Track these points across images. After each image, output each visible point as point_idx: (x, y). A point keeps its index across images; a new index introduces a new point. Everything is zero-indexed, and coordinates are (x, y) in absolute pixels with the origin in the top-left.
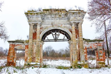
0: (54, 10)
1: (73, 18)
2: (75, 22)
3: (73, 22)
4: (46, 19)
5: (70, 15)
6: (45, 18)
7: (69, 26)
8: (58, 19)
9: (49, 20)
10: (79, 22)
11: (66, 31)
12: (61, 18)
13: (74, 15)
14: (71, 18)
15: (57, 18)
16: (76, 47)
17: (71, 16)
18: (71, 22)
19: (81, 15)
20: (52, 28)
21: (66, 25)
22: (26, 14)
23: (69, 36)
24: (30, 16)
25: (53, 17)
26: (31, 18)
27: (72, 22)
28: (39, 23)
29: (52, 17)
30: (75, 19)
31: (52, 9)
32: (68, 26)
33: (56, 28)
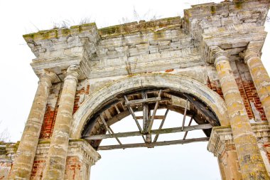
0: (138, 27)
1: (215, 29)
2: (229, 41)
3: (216, 43)
4: (107, 54)
5: (199, 21)
6: (103, 52)
7: (205, 71)
8: (153, 49)
9: (116, 61)
10: (247, 39)
11: (193, 91)
12: (166, 43)
13: (216, 18)
14: (206, 31)
15: (147, 46)
16: (262, 161)
17: (204, 24)
18: (209, 43)
19: (248, 14)
20: (129, 85)
21: (187, 70)
22: (30, 39)
23: (210, 110)
24: (43, 44)
25: (130, 42)
26: (48, 53)
27: (213, 44)
28: (72, 64)
29: (129, 46)
30: (226, 33)
31: (129, 24)
32: (198, 69)
33: (145, 84)
